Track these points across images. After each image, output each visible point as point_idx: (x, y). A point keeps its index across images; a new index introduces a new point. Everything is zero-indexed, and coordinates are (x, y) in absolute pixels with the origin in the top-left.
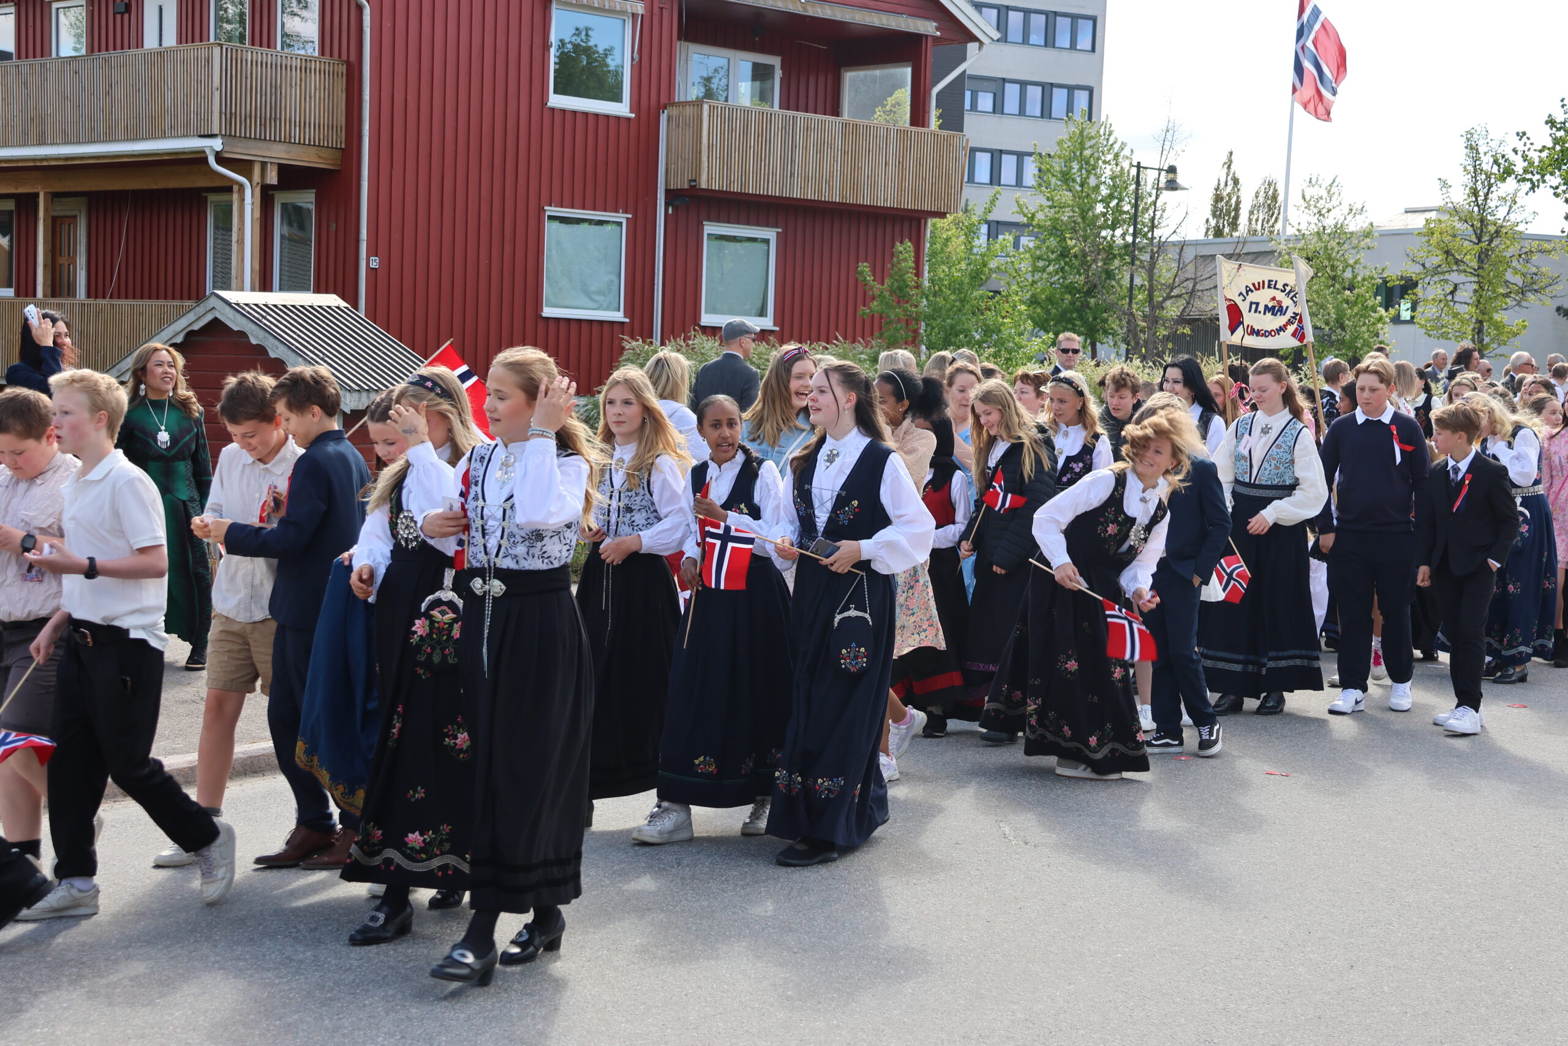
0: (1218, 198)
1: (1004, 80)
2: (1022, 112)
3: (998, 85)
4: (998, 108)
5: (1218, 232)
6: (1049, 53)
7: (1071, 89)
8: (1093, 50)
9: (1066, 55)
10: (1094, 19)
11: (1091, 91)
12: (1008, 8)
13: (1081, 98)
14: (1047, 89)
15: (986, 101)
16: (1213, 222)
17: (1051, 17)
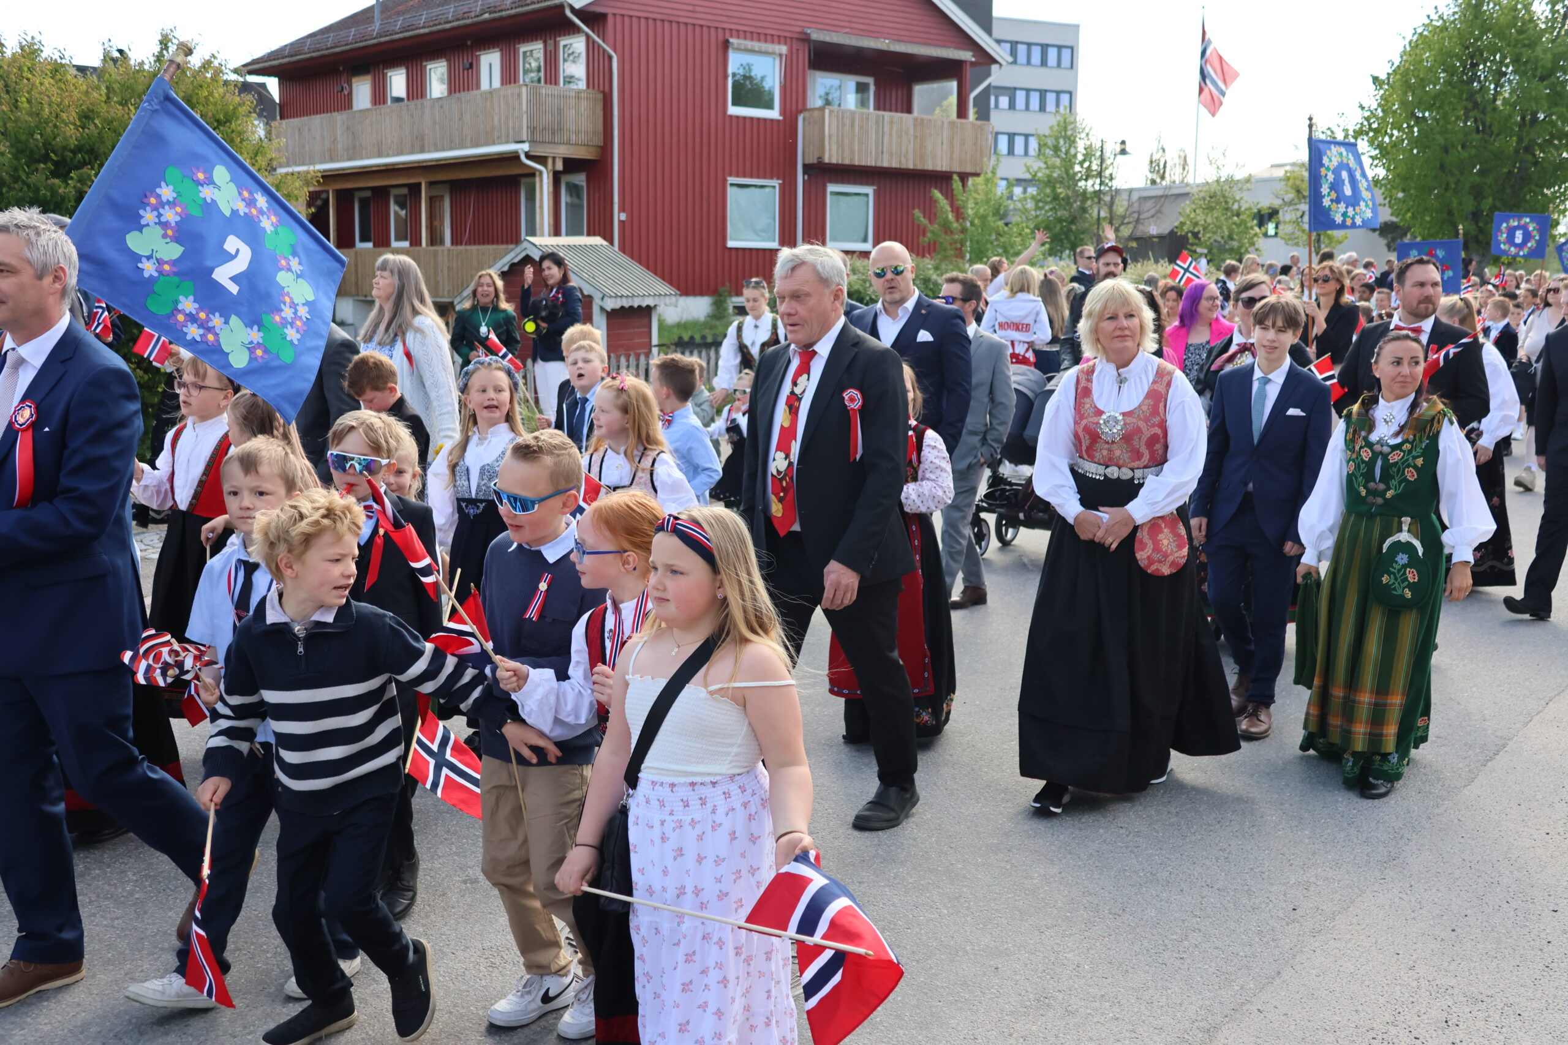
0: (1151, 162)
1: (1015, 89)
2: (1027, 108)
3: (1011, 92)
4: (1012, 106)
5: (1153, 182)
6: (1043, 70)
7: (1058, 93)
8: (1072, 67)
9: (1055, 72)
10: (1072, 48)
11: (1071, 93)
12: (1017, 42)
13: (1065, 99)
14: (1043, 93)
15: (1004, 101)
16: (1150, 176)
17: (1045, 47)
